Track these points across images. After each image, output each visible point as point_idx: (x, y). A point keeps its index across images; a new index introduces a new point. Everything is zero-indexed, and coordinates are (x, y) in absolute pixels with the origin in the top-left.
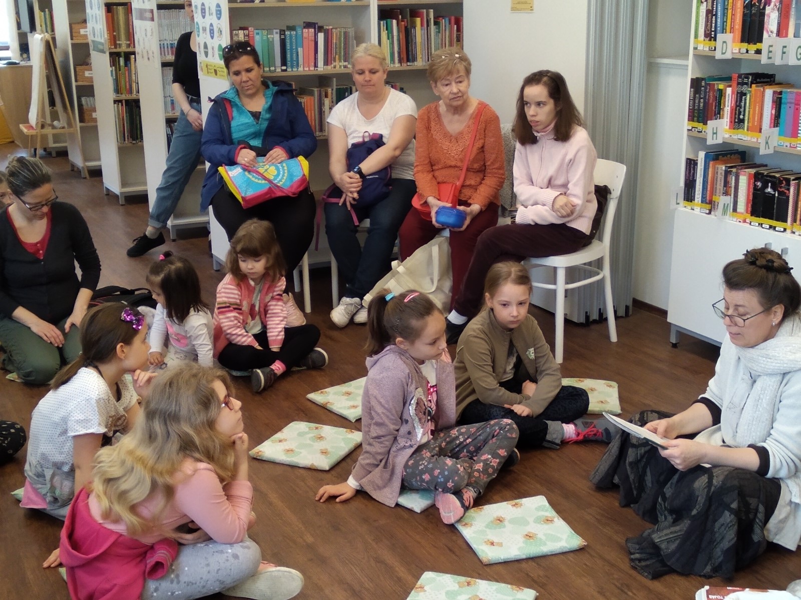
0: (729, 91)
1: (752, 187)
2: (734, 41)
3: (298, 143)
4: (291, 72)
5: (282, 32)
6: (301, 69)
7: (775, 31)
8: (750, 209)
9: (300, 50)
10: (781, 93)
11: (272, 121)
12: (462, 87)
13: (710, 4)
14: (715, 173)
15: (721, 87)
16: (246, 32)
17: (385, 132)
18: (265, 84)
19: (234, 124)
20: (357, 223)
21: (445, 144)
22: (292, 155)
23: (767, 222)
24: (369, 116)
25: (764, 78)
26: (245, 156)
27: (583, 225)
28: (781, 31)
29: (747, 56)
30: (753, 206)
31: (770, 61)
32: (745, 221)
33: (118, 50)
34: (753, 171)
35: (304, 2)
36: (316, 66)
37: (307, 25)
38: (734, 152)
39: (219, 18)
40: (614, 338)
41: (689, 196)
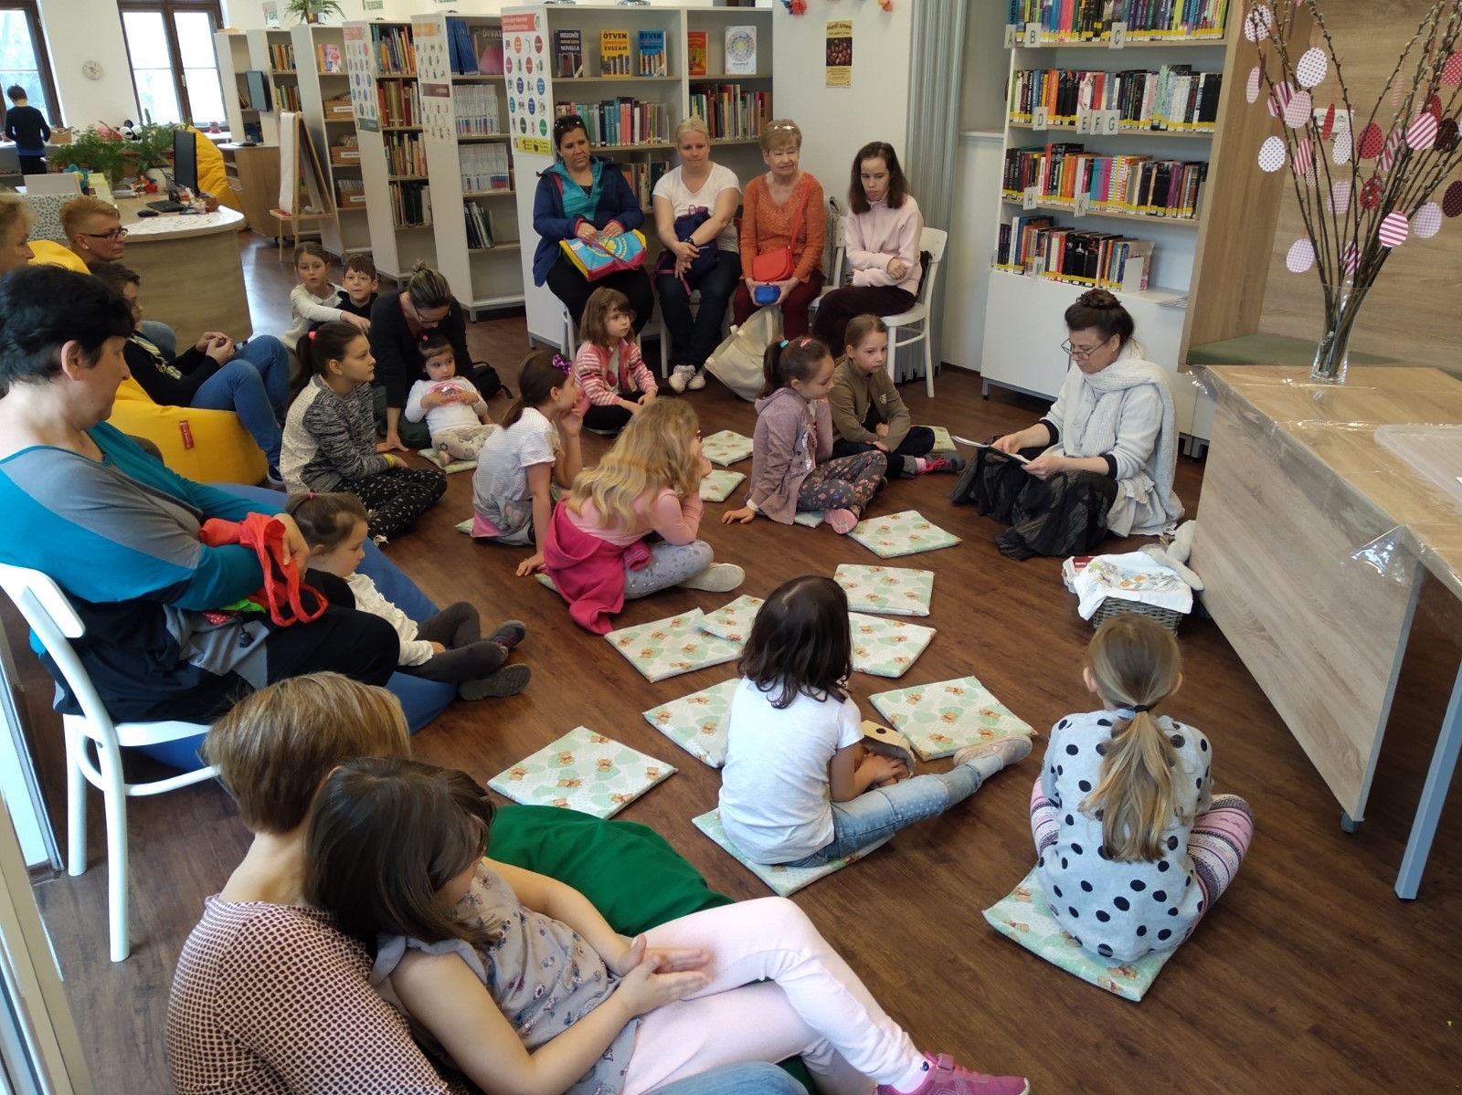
0: (1043, 160)
1: (1063, 247)
2: (1049, 114)
3: (628, 216)
4: (610, 147)
5: (601, 107)
6: (619, 144)
7: (1089, 104)
8: (1061, 267)
9: (618, 124)
10: (1092, 161)
11: (604, 196)
12: (793, 157)
13: (1026, 79)
14: (1029, 237)
15: (1036, 156)
16: (568, 107)
17: (710, 205)
18: (592, 161)
19: (565, 198)
20: (689, 293)
21: (773, 215)
22: (627, 229)
23: (1077, 279)
24: (694, 189)
25: (1075, 148)
26: (586, 230)
27: (911, 287)
28: (1095, 104)
29: (1061, 128)
30: (1064, 265)
31: (1084, 132)
32: (1056, 279)
33: (391, 128)
34: (1064, 233)
35: (618, 77)
36: (632, 141)
37: (624, 100)
38: (1044, 218)
39: (541, 93)
40: (931, 393)
41: (1003, 259)
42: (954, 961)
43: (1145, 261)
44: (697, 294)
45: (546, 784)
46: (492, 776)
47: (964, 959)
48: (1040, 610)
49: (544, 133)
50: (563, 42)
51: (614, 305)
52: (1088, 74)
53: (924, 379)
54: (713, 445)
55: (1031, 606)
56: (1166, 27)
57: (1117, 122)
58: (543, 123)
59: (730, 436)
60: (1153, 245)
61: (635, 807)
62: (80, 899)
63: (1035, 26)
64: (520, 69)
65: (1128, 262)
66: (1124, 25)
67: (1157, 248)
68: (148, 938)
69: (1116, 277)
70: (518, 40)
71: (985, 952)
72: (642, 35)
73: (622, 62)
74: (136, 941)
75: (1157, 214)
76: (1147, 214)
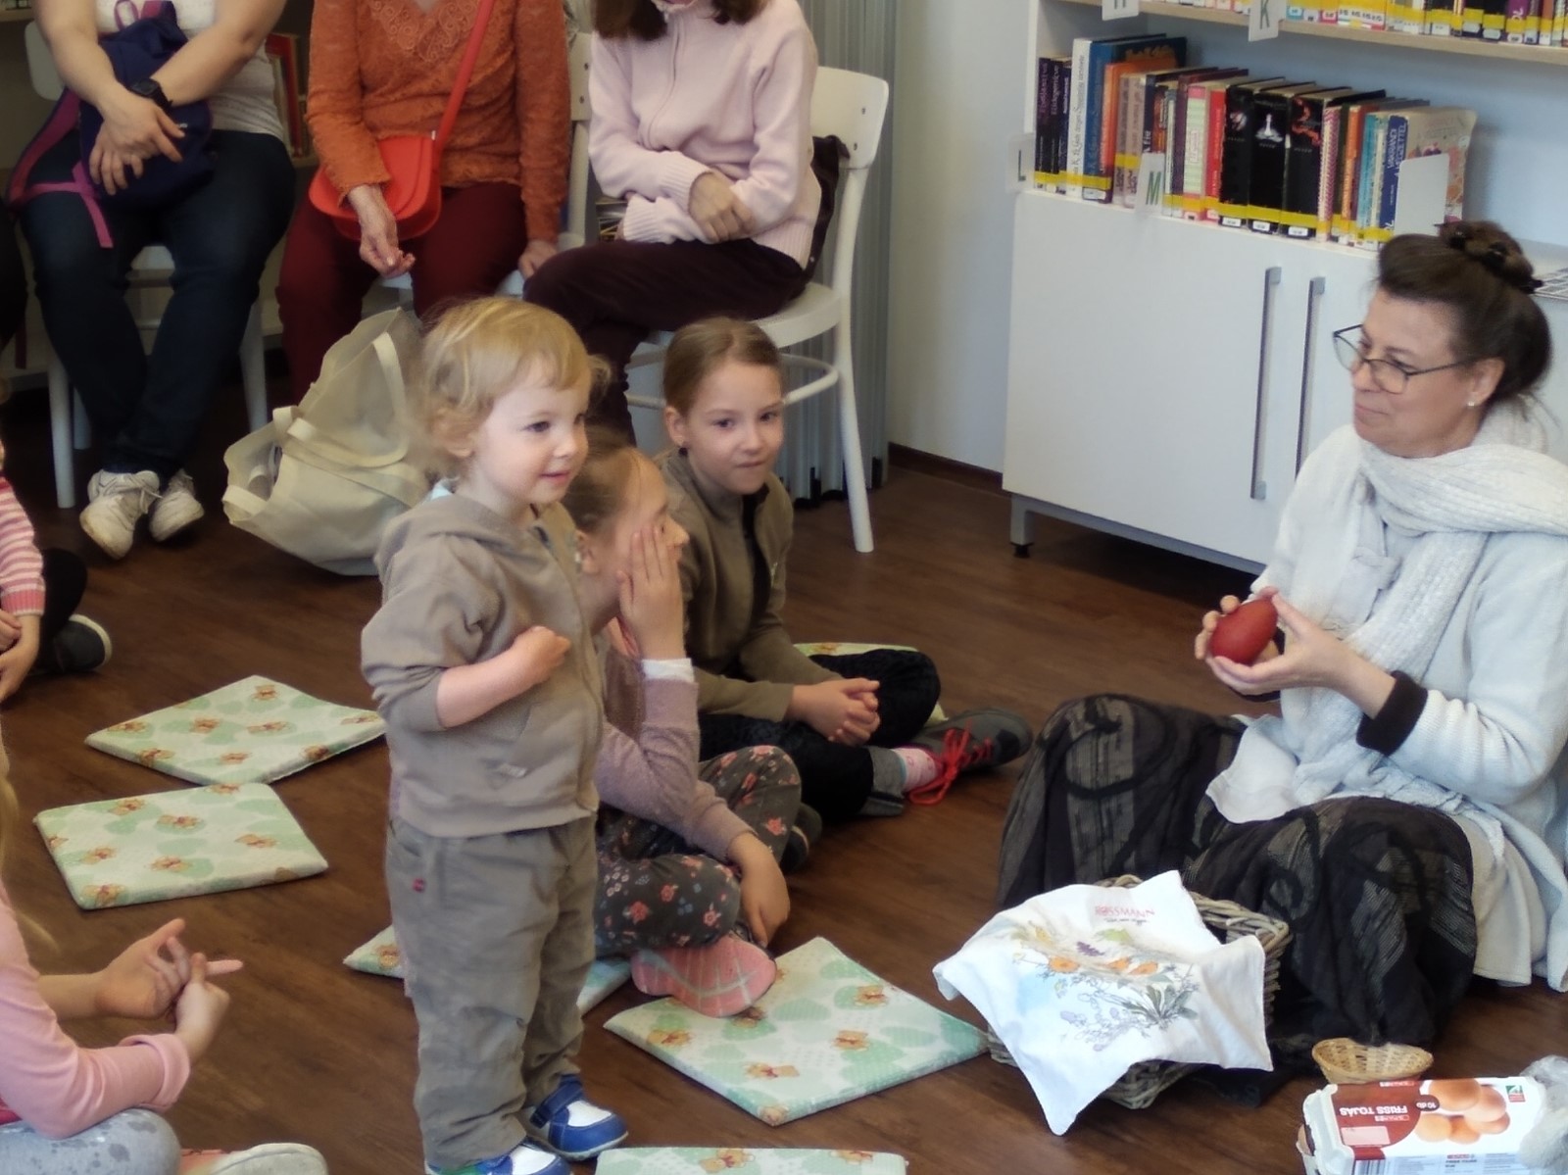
1: (1220, 126)
8: (1216, 185)
14: (1121, 96)
23: (1264, 216)
30: (1224, 177)
32: (1204, 216)
34: (1221, 87)
38: (1159, 41)
40: (864, 541)
41: (1050, 157)
43: (1453, 165)
44: (157, 259)
53: (842, 496)
54: (205, 726)
59: (262, 694)
60: (1472, 119)
67: (1484, 130)
69: (1375, 211)
75: (1479, 35)
76: (1455, 33)
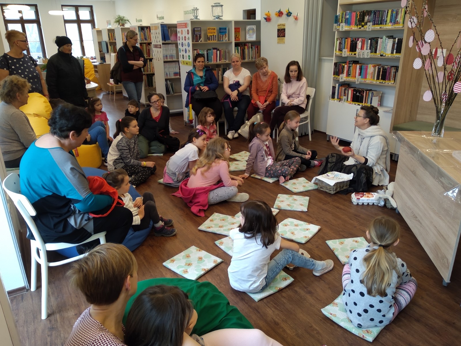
0: (346, 66)
1: (352, 93)
2: (347, 51)
4: (210, 63)
5: (207, 51)
6: (212, 62)
7: (360, 48)
8: (352, 100)
9: (212, 56)
10: (362, 66)
13: (340, 41)
14: (341, 90)
15: (343, 65)
16: (197, 51)
19: (194, 80)
21: (262, 84)
23: (357, 103)
24: (236, 75)
25: (356, 62)
28: (362, 48)
29: (352, 56)
30: (353, 99)
31: (359, 57)
32: (350, 103)
34: (353, 89)
35: (213, 42)
36: (217, 61)
37: (214, 49)
38: (347, 84)
39: (189, 47)
40: (310, 139)
41: (333, 97)
42: (311, 327)
43: (379, 97)
44: (236, 109)
45: (181, 264)
46: (164, 261)
47: (315, 326)
48: (344, 210)
49: (189, 59)
50: (195, 31)
51: (209, 113)
52: (360, 39)
53: (308, 135)
54: (240, 156)
55: (341, 209)
56: (385, 24)
57: (369, 54)
58: (189, 56)
59: (245, 153)
60: (381, 92)
61: (209, 273)
62: (34, 299)
63: (343, 24)
64: (182, 40)
65: (373, 98)
66: (371, 23)
67: (383, 94)
68: (53, 312)
69: (370, 103)
70: (182, 31)
71: (322, 324)
72: (220, 29)
73: (214, 37)
74: (50, 313)
75: (382, 83)
76: (379, 83)
